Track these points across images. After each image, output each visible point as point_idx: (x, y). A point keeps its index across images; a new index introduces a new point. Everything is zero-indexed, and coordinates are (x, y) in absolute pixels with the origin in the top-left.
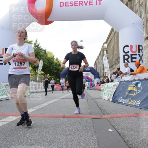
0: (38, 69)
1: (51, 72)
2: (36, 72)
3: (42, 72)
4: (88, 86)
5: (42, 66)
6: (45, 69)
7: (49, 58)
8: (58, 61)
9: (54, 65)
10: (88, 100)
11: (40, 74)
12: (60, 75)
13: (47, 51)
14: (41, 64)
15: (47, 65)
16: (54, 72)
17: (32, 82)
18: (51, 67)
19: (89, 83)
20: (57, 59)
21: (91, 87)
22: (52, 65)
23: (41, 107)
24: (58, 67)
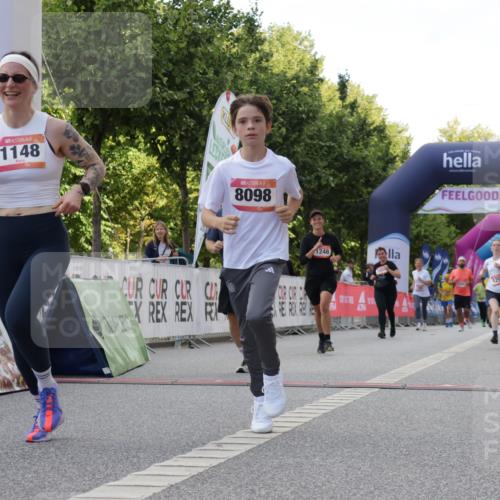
2: (183, 186)
7: (283, 78)
9: (318, 135)
12: (365, 210)
20: (343, 86)
22: (309, 129)
23: (231, 455)
24: (352, 144)
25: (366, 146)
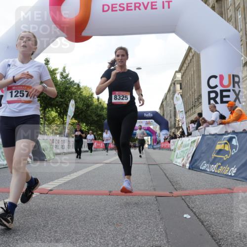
0: (67, 116)
1: (89, 119)
2: (63, 120)
3: (74, 121)
4: (149, 144)
5: (74, 110)
6: (79, 115)
7: (85, 97)
8: (100, 101)
9: (93, 109)
10: (150, 166)
11: (70, 124)
12: (103, 125)
13: (81, 85)
14: (73, 107)
15: (82, 109)
16: (93, 120)
17: (58, 136)
18: (89, 112)
19: (151, 138)
20: (98, 99)
21: (155, 144)
22: (91, 108)
23: (73, 178)
24: (100, 111)
25: (103, 111)
